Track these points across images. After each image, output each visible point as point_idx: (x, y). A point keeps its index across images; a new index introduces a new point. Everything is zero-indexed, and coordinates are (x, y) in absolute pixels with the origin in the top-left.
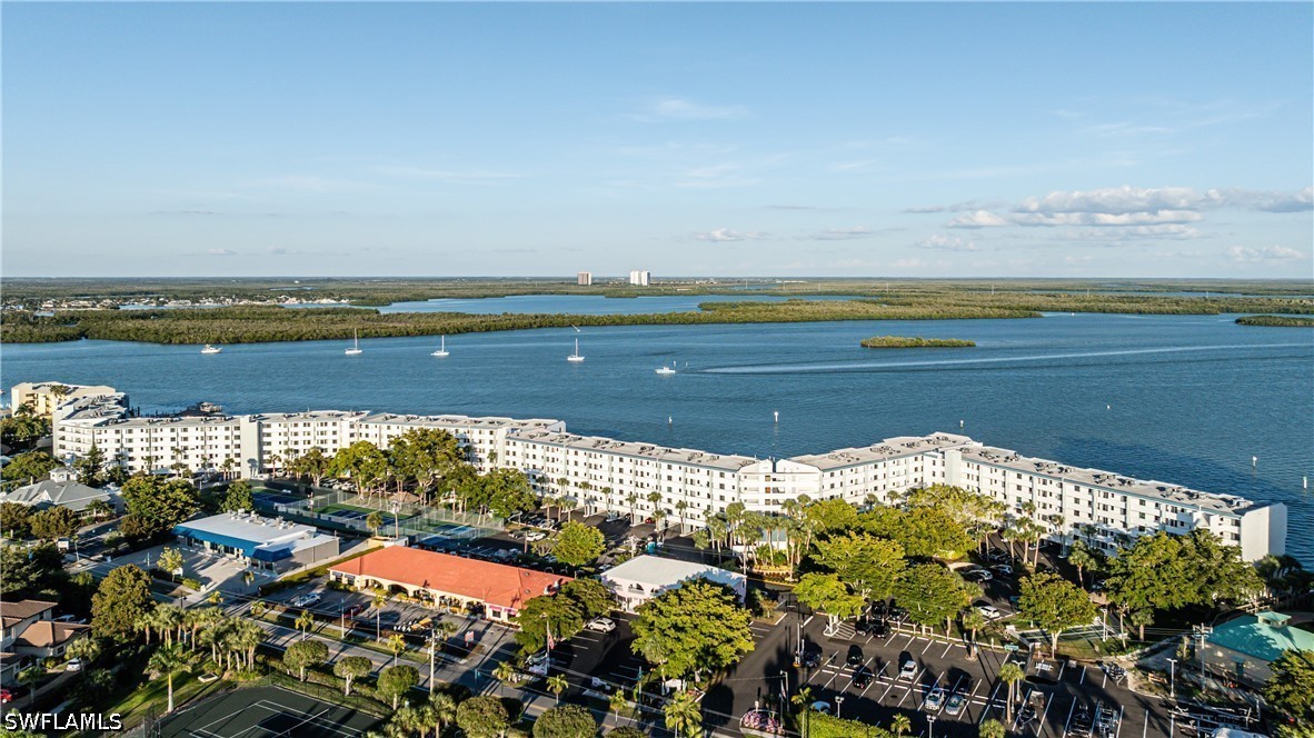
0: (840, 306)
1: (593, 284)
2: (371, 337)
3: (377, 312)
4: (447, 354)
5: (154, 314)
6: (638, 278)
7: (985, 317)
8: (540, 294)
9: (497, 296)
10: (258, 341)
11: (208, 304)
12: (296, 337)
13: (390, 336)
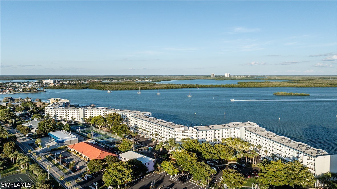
0: (277, 83)
1: (215, 77)
2: (148, 89)
3: (155, 83)
4: (160, 94)
5: (107, 83)
6: (227, 75)
7: (322, 87)
8: (199, 79)
9: (188, 80)
10: (122, 90)
11: (121, 81)
12: (130, 89)
13: (152, 89)
